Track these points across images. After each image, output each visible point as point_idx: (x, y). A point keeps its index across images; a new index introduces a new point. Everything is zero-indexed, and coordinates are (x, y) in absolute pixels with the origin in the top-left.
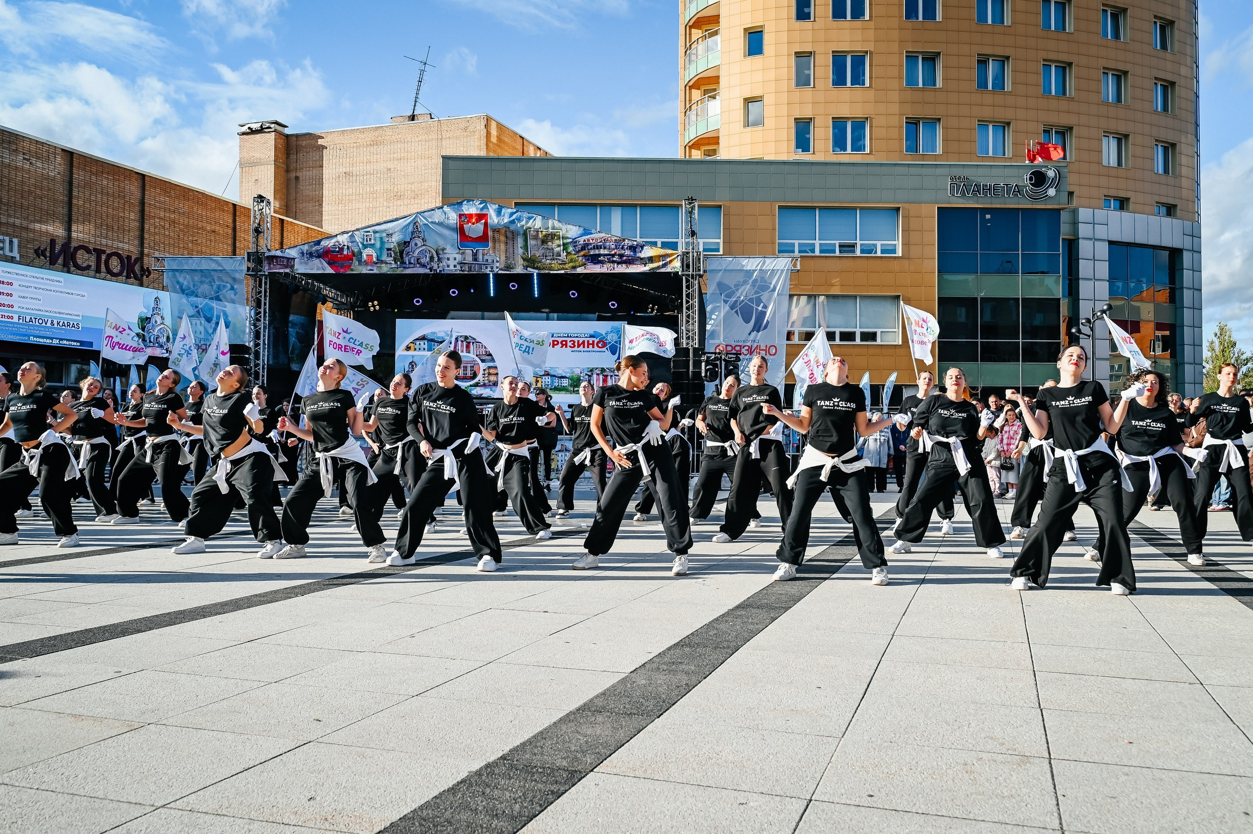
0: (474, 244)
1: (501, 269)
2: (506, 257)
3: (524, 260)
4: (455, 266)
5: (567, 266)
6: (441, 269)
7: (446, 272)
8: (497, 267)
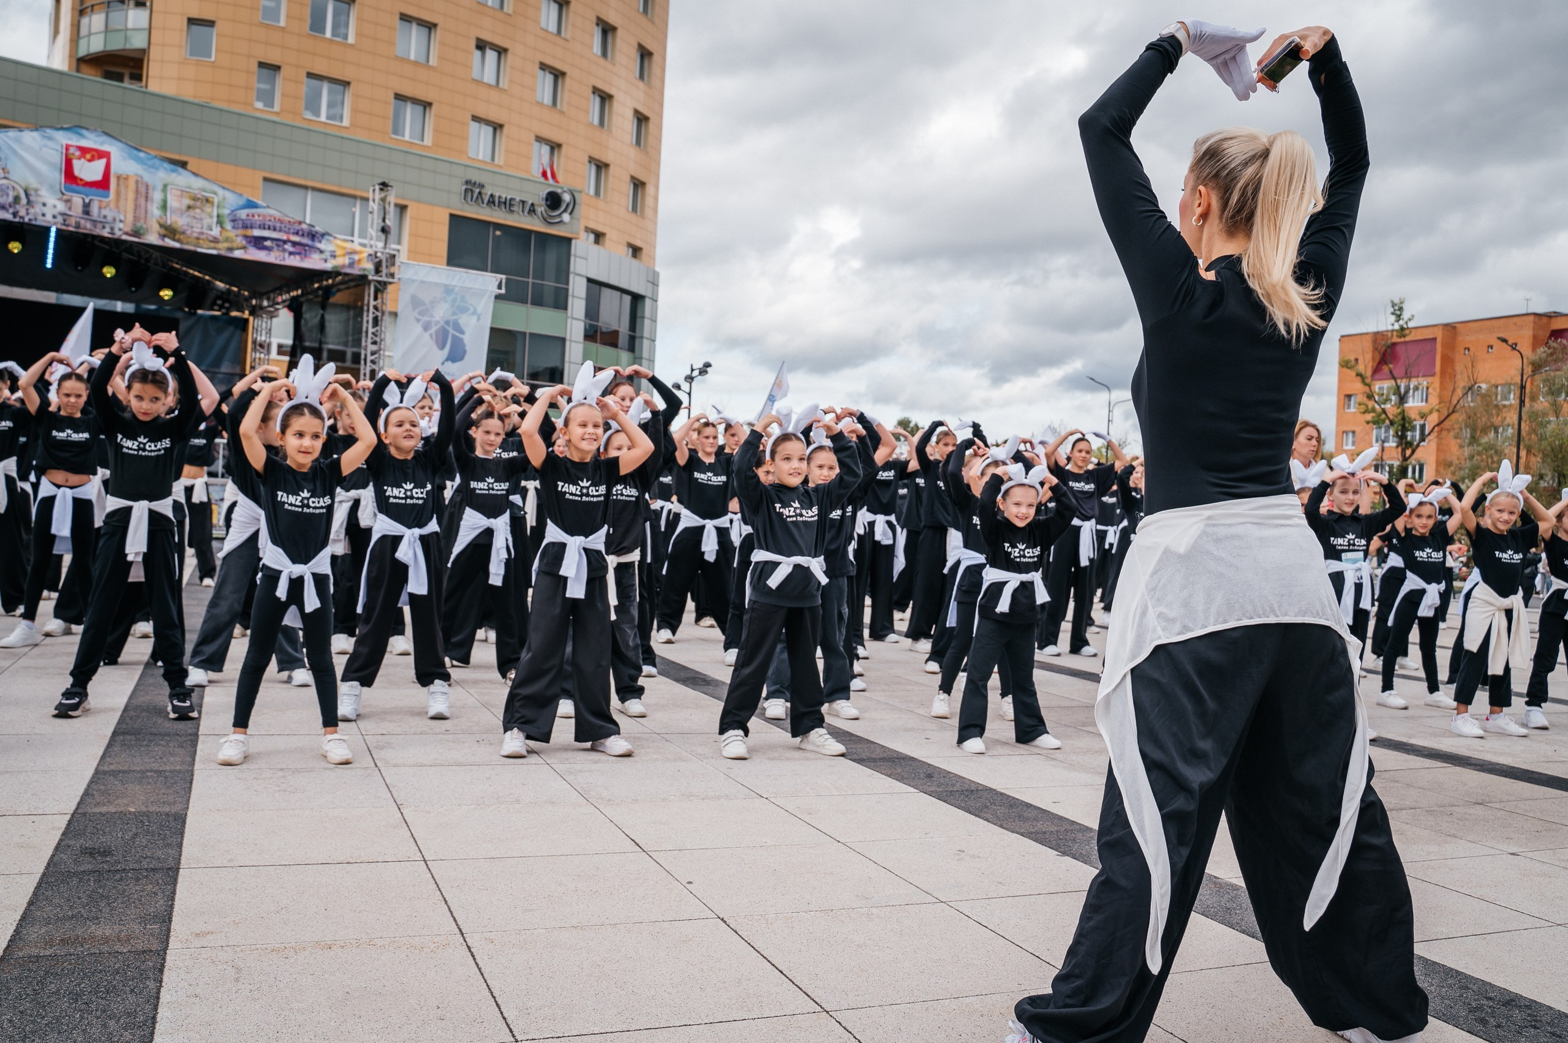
0: (87, 189)
1: (127, 234)
2: (135, 217)
3: (161, 226)
4: (54, 217)
5: (220, 246)
6: (30, 216)
7: (38, 223)
8: (120, 230)
